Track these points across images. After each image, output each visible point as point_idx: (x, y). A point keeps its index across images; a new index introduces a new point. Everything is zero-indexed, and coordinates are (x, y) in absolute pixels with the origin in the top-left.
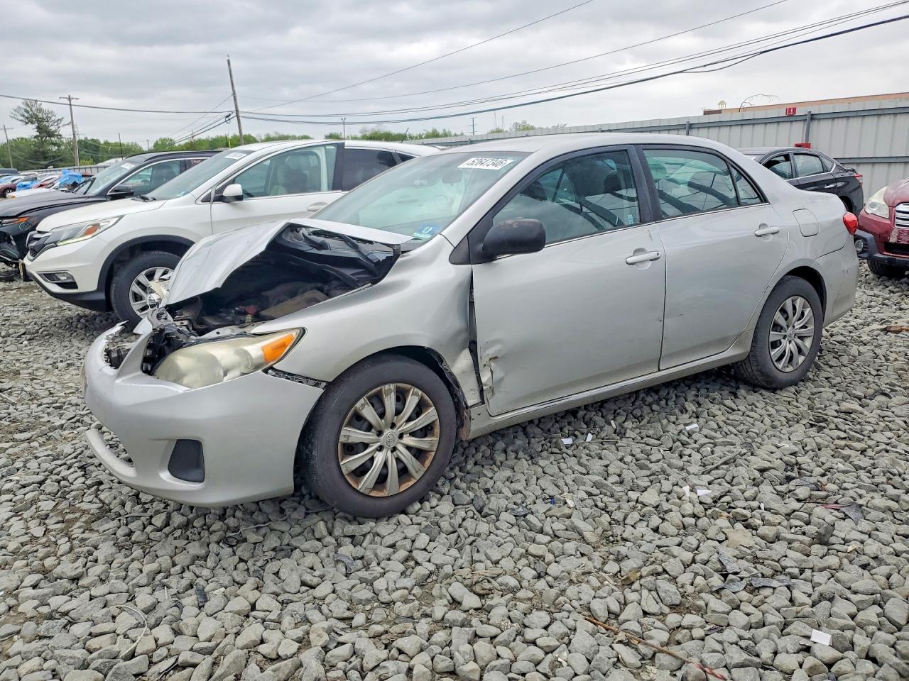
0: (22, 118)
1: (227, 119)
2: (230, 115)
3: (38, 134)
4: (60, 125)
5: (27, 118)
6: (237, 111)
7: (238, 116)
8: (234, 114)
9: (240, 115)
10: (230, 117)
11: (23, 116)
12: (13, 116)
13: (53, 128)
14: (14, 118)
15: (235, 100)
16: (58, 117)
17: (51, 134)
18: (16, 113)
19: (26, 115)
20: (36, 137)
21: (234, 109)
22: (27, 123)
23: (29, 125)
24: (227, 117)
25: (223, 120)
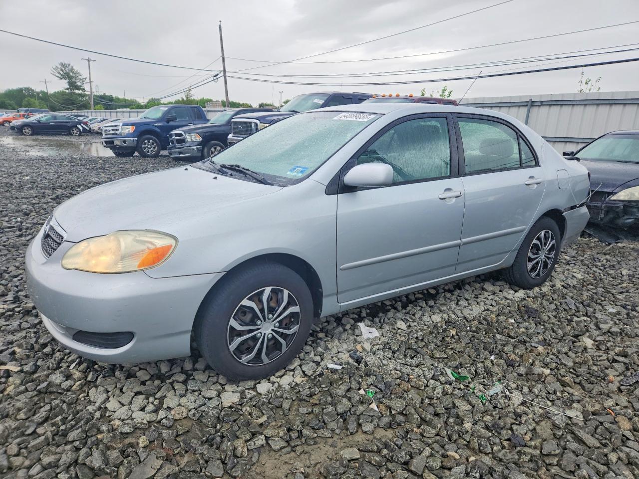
0: (58, 75)
1: (215, 78)
2: (218, 75)
3: (68, 87)
4: (84, 82)
5: (62, 75)
6: (225, 71)
7: (225, 76)
8: (222, 74)
9: (227, 74)
10: (218, 77)
11: (59, 73)
12: (53, 73)
13: (79, 84)
14: (53, 74)
15: (223, 61)
16: (84, 77)
17: (78, 88)
18: (54, 71)
19: (62, 73)
20: (68, 89)
21: (222, 69)
22: (61, 79)
23: (63, 80)
24: (215, 76)
25: (212, 79)
